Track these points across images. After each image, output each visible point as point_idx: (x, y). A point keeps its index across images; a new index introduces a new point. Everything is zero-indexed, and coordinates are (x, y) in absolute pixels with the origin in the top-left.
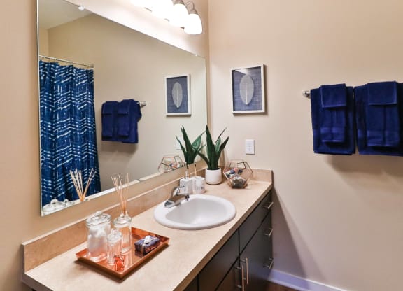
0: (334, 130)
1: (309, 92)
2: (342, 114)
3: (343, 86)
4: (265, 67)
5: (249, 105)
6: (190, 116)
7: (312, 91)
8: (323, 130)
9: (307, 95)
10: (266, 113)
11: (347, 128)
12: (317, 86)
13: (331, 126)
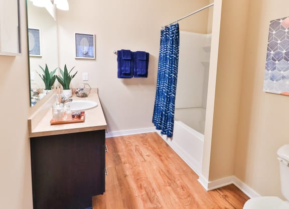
0: (127, 69)
1: (117, 52)
2: (130, 62)
3: (129, 51)
4: (95, 35)
5: (85, 54)
6: (41, 57)
7: (118, 51)
8: (122, 68)
9: (115, 53)
10: (95, 60)
11: (131, 68)
12: (120, 50)
13: (126, 67)
